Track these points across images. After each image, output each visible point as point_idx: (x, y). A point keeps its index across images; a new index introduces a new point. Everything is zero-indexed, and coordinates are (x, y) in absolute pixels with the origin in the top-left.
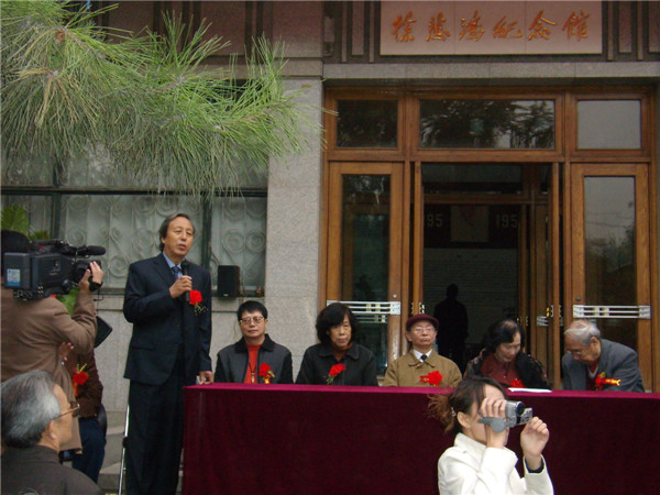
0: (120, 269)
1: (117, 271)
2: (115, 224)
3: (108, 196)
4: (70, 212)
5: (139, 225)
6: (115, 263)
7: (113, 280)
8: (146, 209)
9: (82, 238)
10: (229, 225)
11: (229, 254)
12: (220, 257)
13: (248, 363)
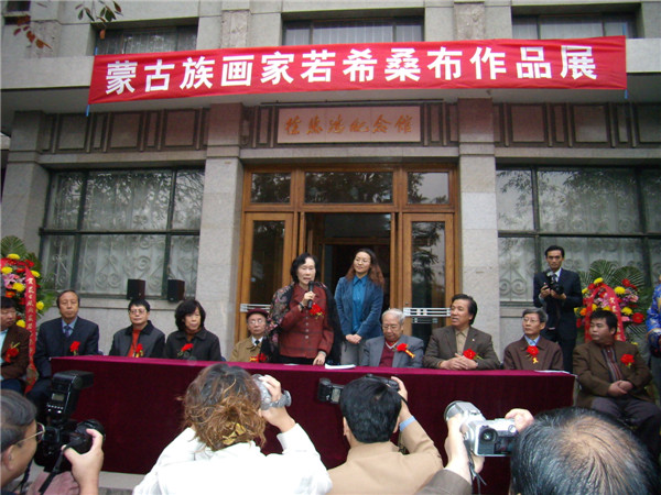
0: (115, 282)
1: (114, 284)
2: (114, 253)
6: (112, 278)
7: (111, 289)
8: (132, 244)
9: (94, 263)
10: (182, 254)
11: (182, 273)
12: (176, 275)
13: (131, 343)
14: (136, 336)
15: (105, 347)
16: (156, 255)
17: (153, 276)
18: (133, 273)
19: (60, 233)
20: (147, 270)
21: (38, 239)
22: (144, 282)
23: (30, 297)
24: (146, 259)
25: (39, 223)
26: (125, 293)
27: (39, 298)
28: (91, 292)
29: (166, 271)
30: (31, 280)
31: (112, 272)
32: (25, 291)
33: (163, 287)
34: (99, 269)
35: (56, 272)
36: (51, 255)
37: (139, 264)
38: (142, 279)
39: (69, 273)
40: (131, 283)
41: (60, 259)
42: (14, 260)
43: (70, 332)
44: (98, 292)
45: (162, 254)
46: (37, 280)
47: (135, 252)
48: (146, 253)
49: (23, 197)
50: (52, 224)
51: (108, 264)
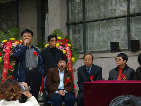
0: (104, 44)
1: (104, 45)
2: (102, 30)
3: (99, 22)
4: (89, 28)
5: (109, 30)
6: (102, 43)
7: (102, 48)
8: (111, 24)
9: (93, 36)
10: (137, 26)
11: (138, 36)
12: (134, 37)
13: (118, 74)
14: (120, 72)
15: (105, 76)
16: (123, 28)
17: (122, 39)
18: (113, 39)
19: (75, 24)
20: (119, 36)
21: (66, 28)
22: (118, 43)
23: (69, 56)
24: (118, 31)
25: (66, 20)
26: (110, 49)
27: (72, 56)
28: (93, 50)
29: (129, 36)
30: (68, 48)
31: (102, 39)
32: (66, 53)
33: (129, 44)
34: (95, 39)
35: (76, 42)
36: (73, 35)
37: (115, 34)
38: (117, 41)
39: (82, 42)
40: (112, 44)
41: (77, 36)
42: (60, 40)
43: (90, 71)
44: (97, 50)
45: (126, 28)
46: (70, 48)
47: (112, 28)
48: (118, 28)
49: (57, 9)
50: (71, 20)
51: (99, 36)
